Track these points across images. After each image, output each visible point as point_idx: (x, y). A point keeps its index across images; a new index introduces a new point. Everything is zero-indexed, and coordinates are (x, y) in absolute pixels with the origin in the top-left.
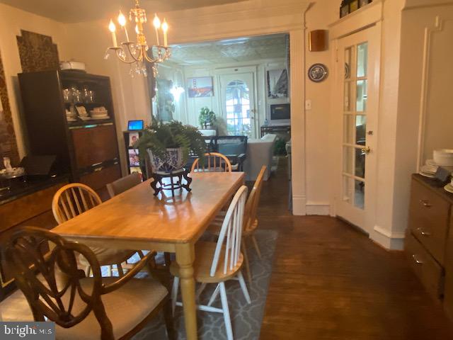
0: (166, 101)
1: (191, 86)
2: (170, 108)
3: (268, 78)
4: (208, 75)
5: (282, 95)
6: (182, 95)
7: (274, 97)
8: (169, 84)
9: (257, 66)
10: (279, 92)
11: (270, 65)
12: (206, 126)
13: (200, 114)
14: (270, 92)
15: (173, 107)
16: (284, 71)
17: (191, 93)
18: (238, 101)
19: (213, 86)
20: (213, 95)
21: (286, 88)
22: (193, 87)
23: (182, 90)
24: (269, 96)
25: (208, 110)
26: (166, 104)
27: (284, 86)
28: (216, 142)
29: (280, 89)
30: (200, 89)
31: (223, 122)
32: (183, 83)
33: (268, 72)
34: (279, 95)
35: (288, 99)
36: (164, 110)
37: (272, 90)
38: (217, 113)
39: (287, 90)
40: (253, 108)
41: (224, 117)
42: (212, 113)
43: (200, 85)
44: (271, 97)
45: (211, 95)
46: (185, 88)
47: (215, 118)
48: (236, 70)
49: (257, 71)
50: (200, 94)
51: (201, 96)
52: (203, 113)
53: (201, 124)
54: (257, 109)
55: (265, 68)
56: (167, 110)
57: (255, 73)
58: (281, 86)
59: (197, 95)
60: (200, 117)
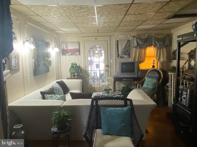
0: (44, 57)
1: (63, 47)
2: (47, 63)
3: (118, 45)
4: (76, 41)
5: (127, 56)
6: (57, 53)
7: (121, 58)
8: (47, 45)
9: (110, 36)
10: (125, 55)
11: (119, 36)
12: (74, 76)
13: (70, 67)
14: (118, 54)
15: (50, 63)
16: (128, 40)
17: (64, 52)
19: (79, 49)
20: (80, 54)
21: (129, 51)
22: (65, 48)
23: (57, 50)
24: (118, 56)
25: (76, 65)
26: (44, 60)
27: (128, 51)
28: (97, 103)
29: (125, 52)
30: (70, 50)
31: (86, 73)
32: (58, 45)
33: (118, 41)
35: (131, 59)
36: (41, 65)
37: (120, 53)
38: (82, 66)
39: (129, 53)
40: (107, 64)
41: (86, 69)
42: (79, 67)
43: (70, 47)
44: (119, 57)
45: (78, 54)
46: (59, 49)
47: (81, 70)
48: (96, 39)
50: (70, 53)
51: (70, 55)
52: (72, 67)
53: (71, 74)
54: (109, 65)
55: (115, 38)
56: (45, 65)
57: (109, 41)
58: (126, 50)
59: (68, 54)
60: (71, 69)
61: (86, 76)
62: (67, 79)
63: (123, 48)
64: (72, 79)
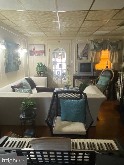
0: (14, 57)
1: (31, 49)
2: (17, 62)
3: (78, 48)
4: (42, 43)
5: (85, 58)
6: (26, 54)
7: (80, 59)
8: (17, 46)
9: (72, 40)
10: (83, 56)
11: (79, 40)
12: (40, 74)
13: (37, 66)
14: (78, 56)
15: (19, 62)
16: (87, 44)
17: (32, 53)
18: (55, 60)
19: (45, 50)
20: (45, 55)
21: (87, 54)
22: (32, 50)
23: (25, 51)
24: (78, 58)
25: (42, 64)
26: (14, 59)
27: (86, 53)
28: (57, 96)
29: (84, 54)
30: (37, 51)
31: (50, 71)
32: (27, 46)
33: (78, 44)
34: (83, 58)
35: (88, 60)
36: (12, 63)
37: (79, 55)
38: (47, 66)
39: (87, 55)
40: (68, 65)
41: (51, 68)
42: (44, 66)
43: (37, 49)
44: (79, 59)
45: (44, 55)
46: (28, 50)
47: (46, 69)
48: (59, 42)
49: (71, 44)
50: (37, 54)
51: (37, 56)
52: (39, 66)
53: (38, 72)
54: (70, 65)
55: (76, 42)
56: (15, 63)
57: (70, 44)
58: (85, 53)
59: (35, 55)
60: (37, 68)
61: (51, 74)
62: (34, 76)
63: (82, 51)
64: (38, 76)
